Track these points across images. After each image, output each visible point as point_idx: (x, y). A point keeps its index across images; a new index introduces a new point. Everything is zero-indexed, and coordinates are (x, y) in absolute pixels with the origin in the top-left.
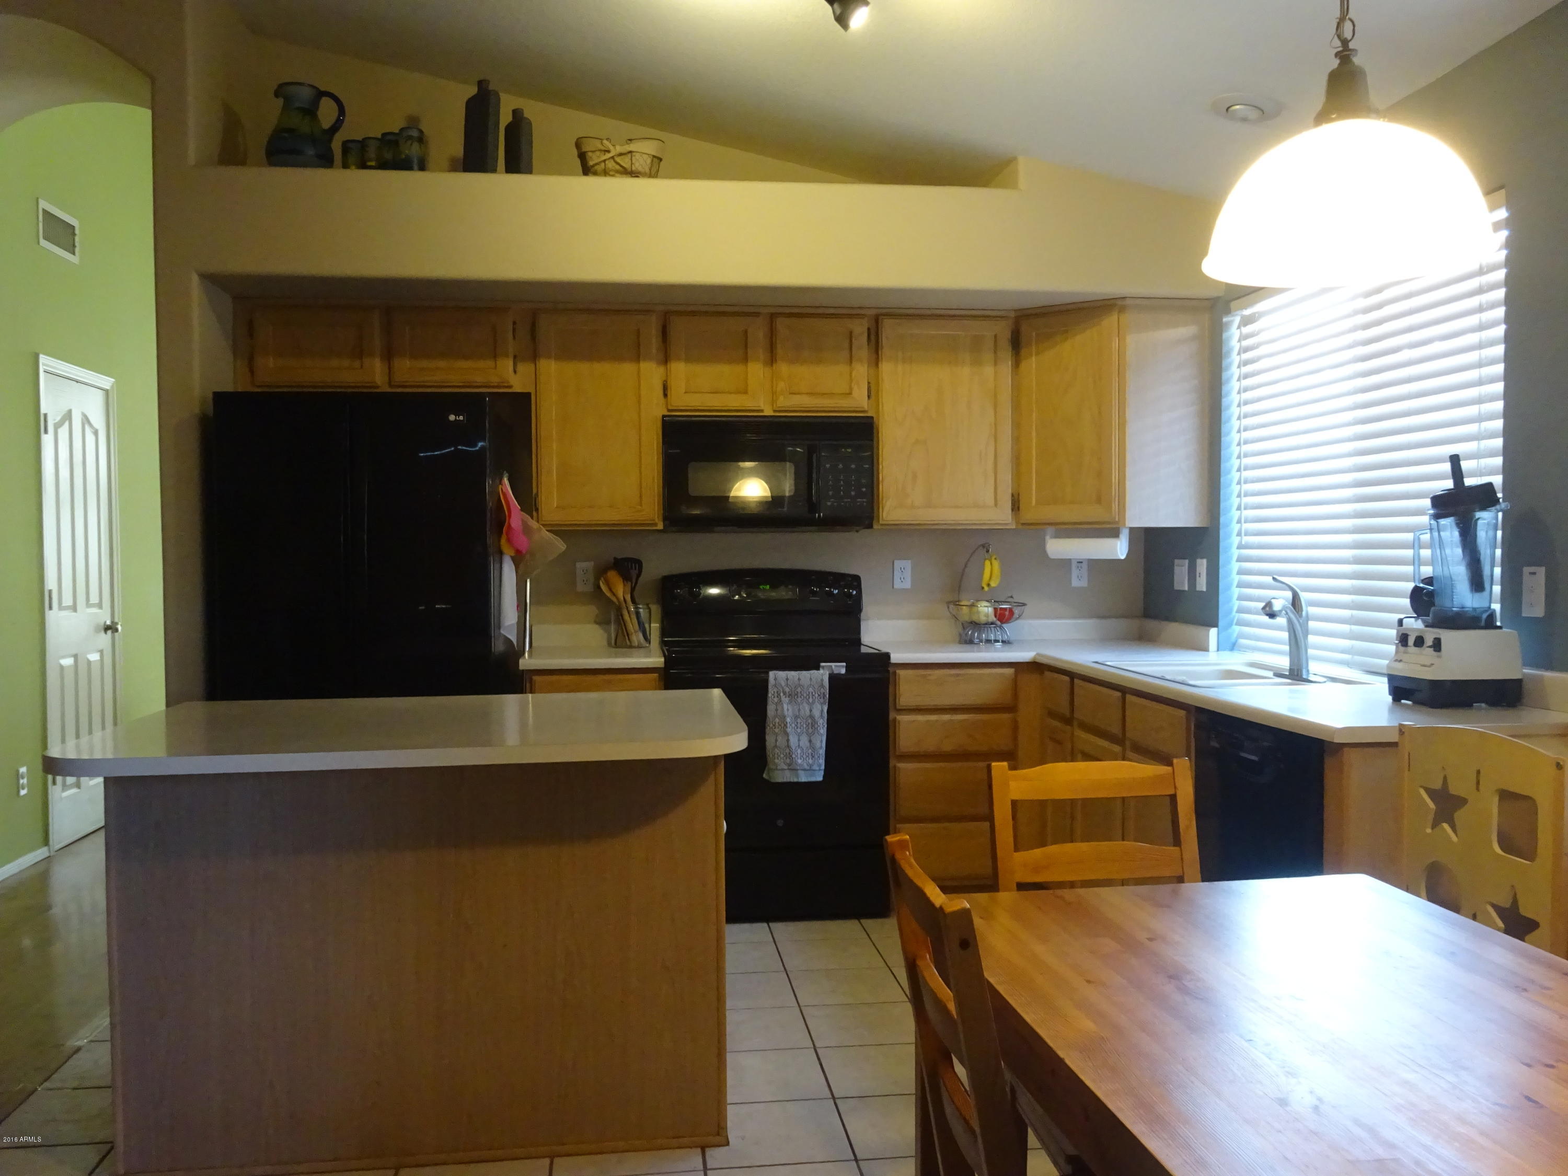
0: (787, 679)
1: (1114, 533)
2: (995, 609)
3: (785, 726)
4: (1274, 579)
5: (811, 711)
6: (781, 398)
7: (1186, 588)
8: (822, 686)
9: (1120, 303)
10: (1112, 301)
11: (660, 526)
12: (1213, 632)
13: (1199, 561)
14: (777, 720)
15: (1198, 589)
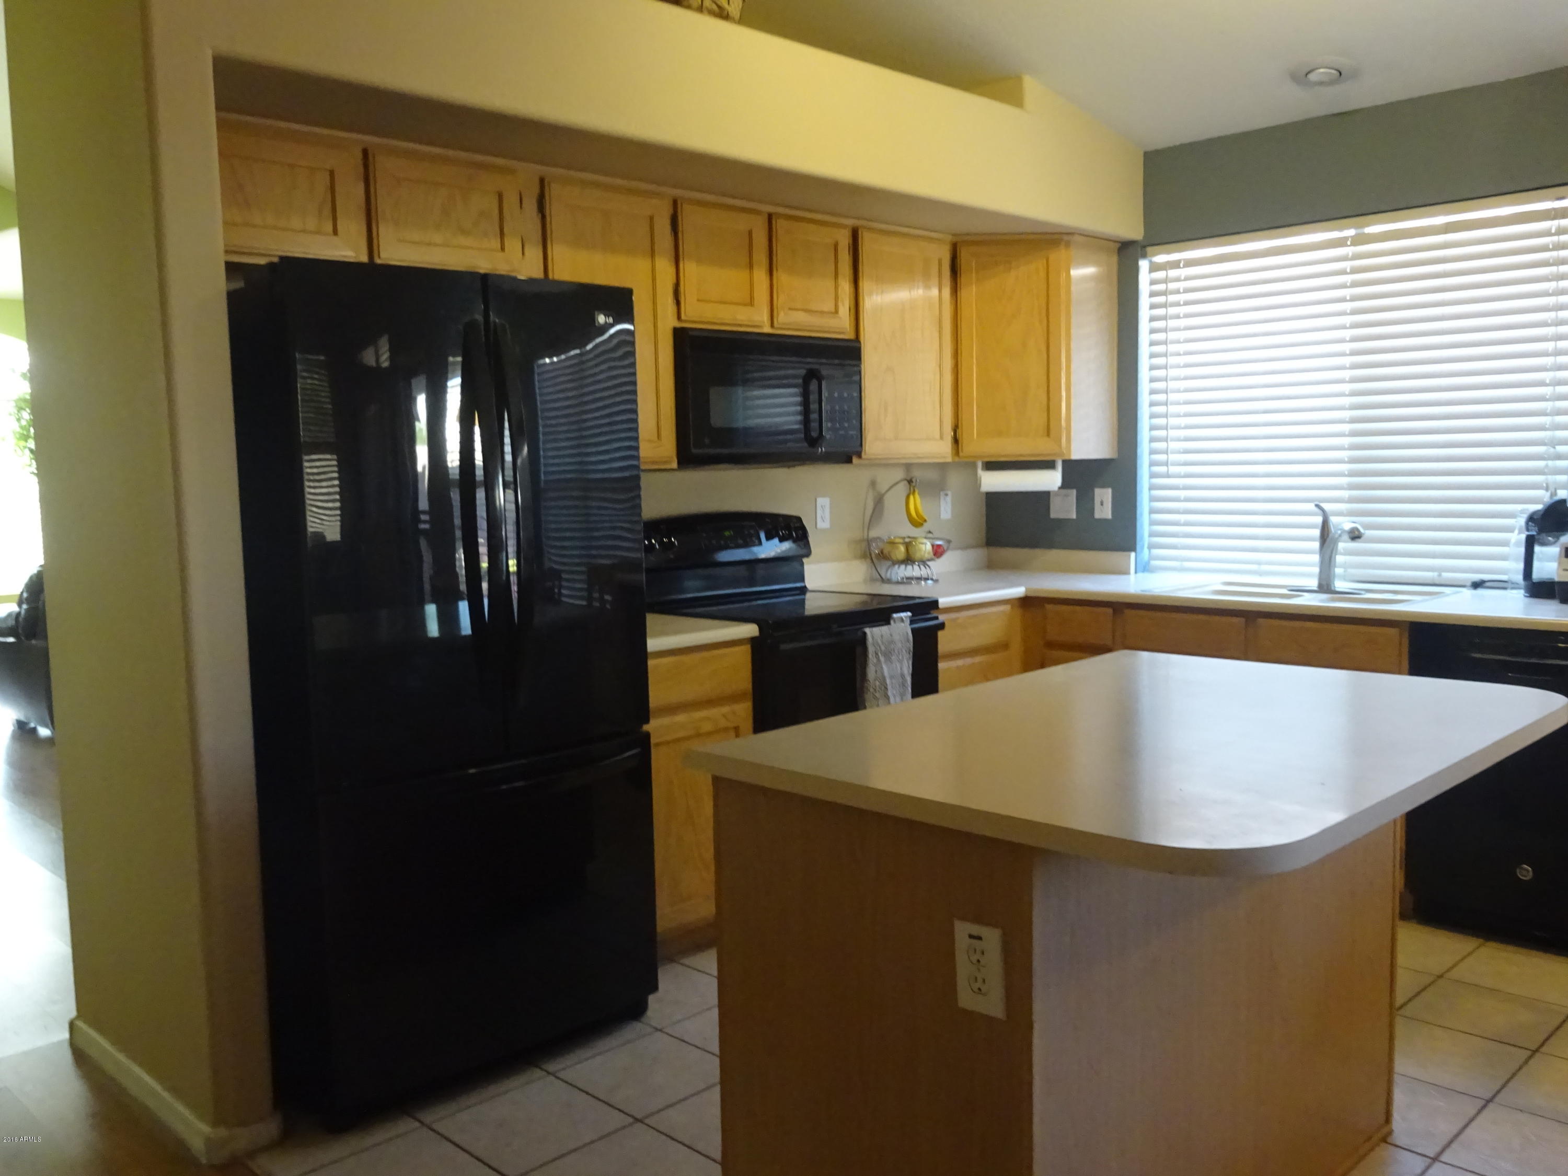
0: (882, 636)
1: (1048, 465)
2: (933, 546)
3: (886, 688)
4: (1317, 506)
5: (901, 669)
6: (782, 314)
7: (1074, 516)
8: (908, 641)
9: (1066, 238)
10: (1056, 237)
11: (675, 465)
12: (1133, 555)
13: (1098, 492)
14: (877, 683)
15: (1098, 515)
